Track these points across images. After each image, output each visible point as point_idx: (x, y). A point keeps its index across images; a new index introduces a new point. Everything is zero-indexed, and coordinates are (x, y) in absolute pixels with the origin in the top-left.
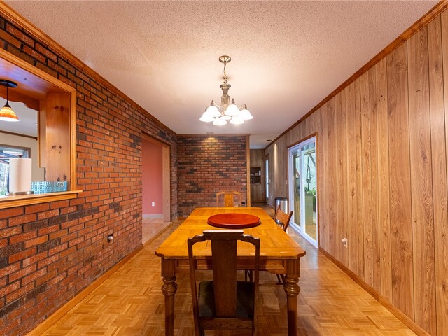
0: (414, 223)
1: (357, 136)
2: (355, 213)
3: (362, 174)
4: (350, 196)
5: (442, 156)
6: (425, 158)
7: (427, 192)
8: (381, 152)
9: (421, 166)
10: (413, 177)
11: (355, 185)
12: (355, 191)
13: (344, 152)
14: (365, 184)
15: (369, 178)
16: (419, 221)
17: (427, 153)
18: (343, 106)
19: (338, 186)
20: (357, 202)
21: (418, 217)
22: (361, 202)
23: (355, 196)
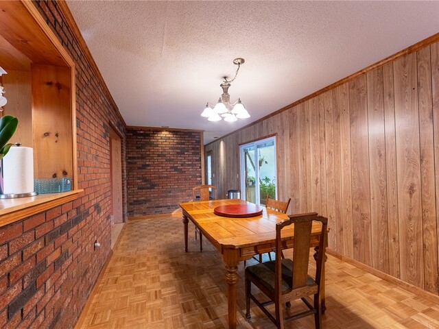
0: (372, 200)
1: (320, 138)
2: (319, 197)
3: (326, 167)
4: (313, 185)
5: (393, 154)
6: (380, 156)
7: (382, 178)
8: (344, 151)
9: (377, 161)
10: (371, 169)
11: (319, 176)
12: (319, 181)
13: (308, 151)
14: (329, 174)
15: (332, 170)
16: (376, 198)
17: (382, 152)
18: (306, 113)
19: (300, 177)
20: (321, 189)
21: (375, 195)
22: (324, 189)
23: (319, 184)
